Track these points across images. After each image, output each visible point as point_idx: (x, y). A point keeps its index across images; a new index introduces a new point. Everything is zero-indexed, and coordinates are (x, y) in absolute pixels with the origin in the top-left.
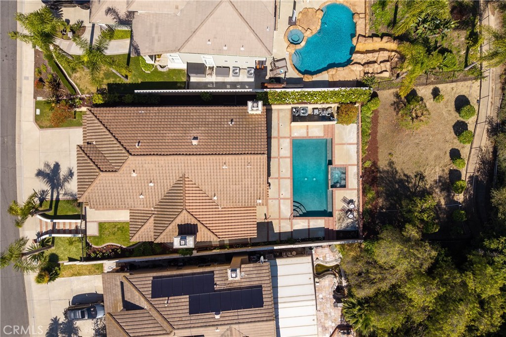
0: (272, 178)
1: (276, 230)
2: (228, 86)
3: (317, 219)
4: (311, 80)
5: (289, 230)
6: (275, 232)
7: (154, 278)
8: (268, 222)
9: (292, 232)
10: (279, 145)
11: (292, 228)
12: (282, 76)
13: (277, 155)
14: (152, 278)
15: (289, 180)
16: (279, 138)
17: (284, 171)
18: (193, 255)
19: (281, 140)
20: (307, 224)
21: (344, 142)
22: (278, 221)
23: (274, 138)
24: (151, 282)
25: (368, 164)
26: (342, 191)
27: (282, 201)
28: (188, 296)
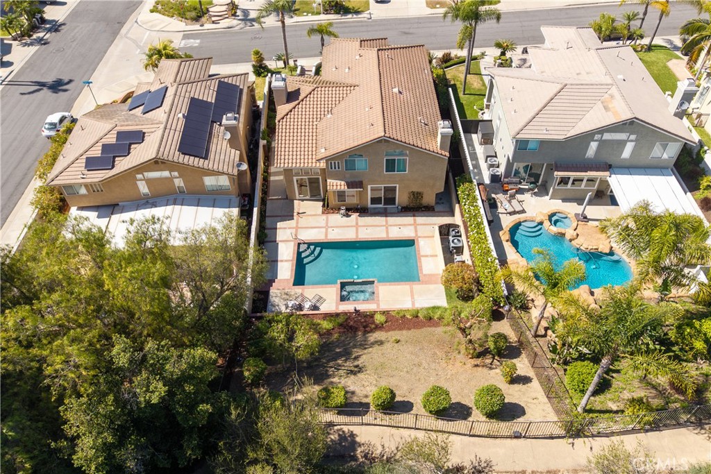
0: (357, 219)
1: (279, 225)
2: (474, 162)
3: (292, 270)
4: (502, 238)
5: (278, 239)
6: (278, 224)
7: (241, 91)
8: (293, 216)
9: (276, 241)
10: (405, 225)
11: (281, 241)
12: (500, 210)
13: (389, 223)
14: (241, 87)
15: (355, 237)
16: (415, 225)
17: (368, 231)
18: (261, 140)
19: (412, 227)
20: (285, 258)
21: (416, 297)
22: (295, 226)
23: (415, 220)
24: (238, 84)
25: (379, 318)
26: (335, 298)
27: (324, 230)
28: (213, 102)
